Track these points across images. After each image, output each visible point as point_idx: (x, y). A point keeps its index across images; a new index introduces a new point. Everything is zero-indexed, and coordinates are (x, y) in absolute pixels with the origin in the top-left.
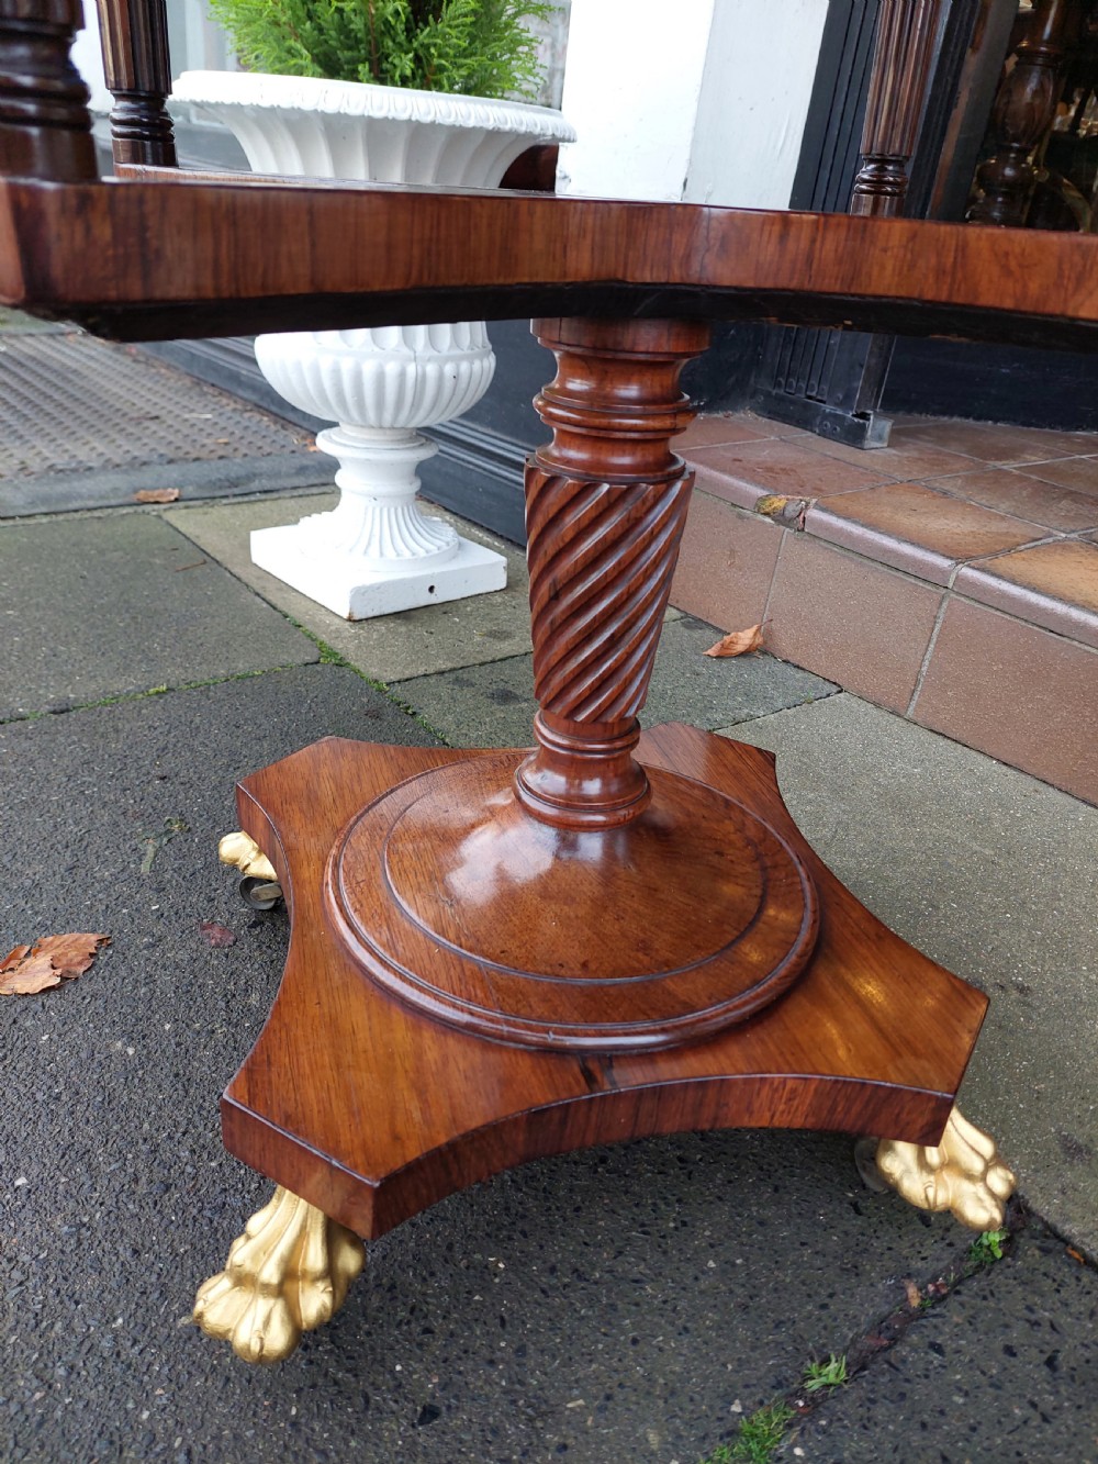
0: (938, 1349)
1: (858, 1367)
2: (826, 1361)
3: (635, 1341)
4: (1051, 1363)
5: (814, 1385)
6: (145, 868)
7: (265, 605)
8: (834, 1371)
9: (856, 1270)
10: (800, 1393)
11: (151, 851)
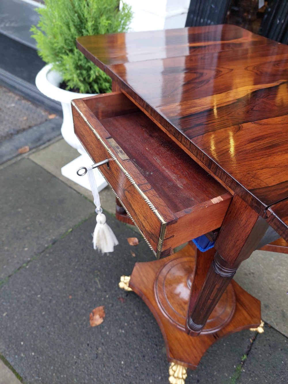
0: (256, 348)
1: (247, 355)
2: (244, 356)
3: (219, 361)
4: (270, 346)
5: (243, 360)
6: (99, 286)
7: (75, 192)
8: (245, 357)
9: (243, 339)
10: (242, 361)
11: (98, 282)
